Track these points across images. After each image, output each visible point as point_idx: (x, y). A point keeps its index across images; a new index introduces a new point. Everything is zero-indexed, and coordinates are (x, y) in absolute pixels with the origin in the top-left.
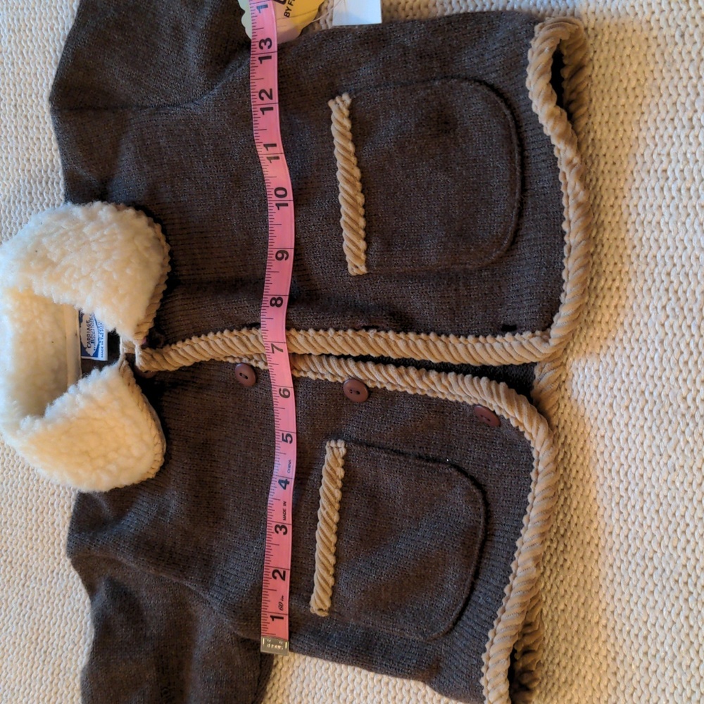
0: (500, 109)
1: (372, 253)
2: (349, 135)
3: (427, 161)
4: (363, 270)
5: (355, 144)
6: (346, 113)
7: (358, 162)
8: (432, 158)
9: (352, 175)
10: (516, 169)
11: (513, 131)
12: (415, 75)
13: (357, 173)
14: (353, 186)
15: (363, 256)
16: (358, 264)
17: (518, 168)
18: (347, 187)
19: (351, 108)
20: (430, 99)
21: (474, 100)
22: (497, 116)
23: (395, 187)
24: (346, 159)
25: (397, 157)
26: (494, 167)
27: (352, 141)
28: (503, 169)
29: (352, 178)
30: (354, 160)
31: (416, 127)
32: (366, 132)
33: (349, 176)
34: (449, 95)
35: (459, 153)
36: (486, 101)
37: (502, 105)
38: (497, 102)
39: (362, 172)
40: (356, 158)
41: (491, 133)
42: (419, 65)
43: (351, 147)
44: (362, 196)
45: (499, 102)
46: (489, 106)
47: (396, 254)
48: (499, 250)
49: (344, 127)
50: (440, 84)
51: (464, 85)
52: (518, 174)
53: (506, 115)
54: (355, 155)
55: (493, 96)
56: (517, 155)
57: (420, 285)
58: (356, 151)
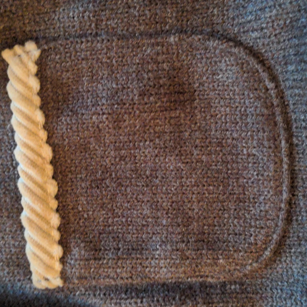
0: (260, 81)
1: (72, 262)
2: (37, 100)
3: (151, 141)
4: (57, 282)
5: (44, 112)
6: (34, 69)
7: (49, 137)
8: (159, 137)
9: (39, 155)
10: (282, 161)
11: (278, 110)
12: (140, 25)
13: (47, 152)
14: (42, 170)
15: (58, 267)
16: (49, 277)
17: (285, 159)
18: (32, 172)
19: (40, 63)
20: (160, 58)
21: (223, 66)
22: (256, 89)
23: (103, 172)
24: (32, 134)
25: (108, 132)
26: (249, 155)
27: (41, 108)
28: (262, 159)
29: (40, 159)
30: (43, 135)
31: (140, 95)
32: (60, 97)
33: (36, 157)
34: (187, 56)
35: (197, 133)
36: (242, 68)
37: (264, 75)
38: (258, 71)
39: (54, 151)
40: (46, 133)
41: (245, 111)
42: (147, 12)
43: (39, 117)
44: (55, 183)
45: (260, 71)
46: (245, 75)
47: (107, 263)
48: (257, 262)
49: (29, 88)
50: (177, 39)
51: (212, 44)
52: (285, 167)
53: (267, 90)
54: (46, 127)
55: (253, 62)
56: (283, 142)
57: (139, 301)
58: (46, 123)
